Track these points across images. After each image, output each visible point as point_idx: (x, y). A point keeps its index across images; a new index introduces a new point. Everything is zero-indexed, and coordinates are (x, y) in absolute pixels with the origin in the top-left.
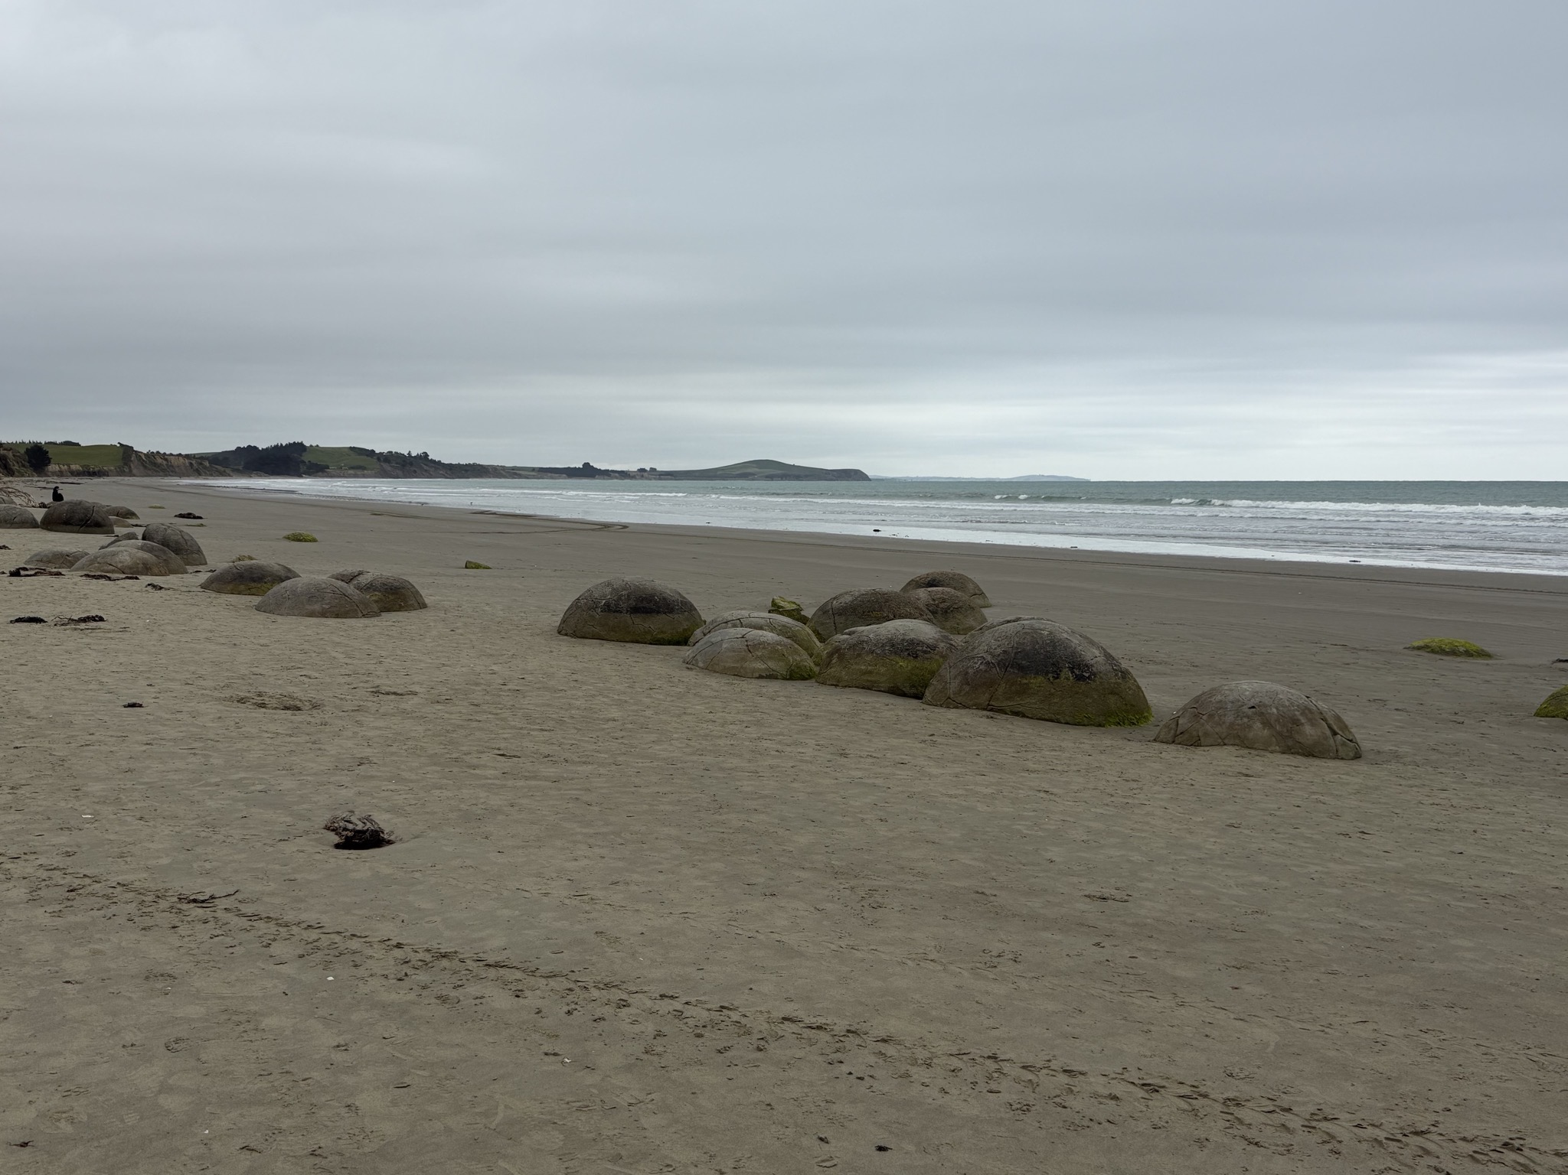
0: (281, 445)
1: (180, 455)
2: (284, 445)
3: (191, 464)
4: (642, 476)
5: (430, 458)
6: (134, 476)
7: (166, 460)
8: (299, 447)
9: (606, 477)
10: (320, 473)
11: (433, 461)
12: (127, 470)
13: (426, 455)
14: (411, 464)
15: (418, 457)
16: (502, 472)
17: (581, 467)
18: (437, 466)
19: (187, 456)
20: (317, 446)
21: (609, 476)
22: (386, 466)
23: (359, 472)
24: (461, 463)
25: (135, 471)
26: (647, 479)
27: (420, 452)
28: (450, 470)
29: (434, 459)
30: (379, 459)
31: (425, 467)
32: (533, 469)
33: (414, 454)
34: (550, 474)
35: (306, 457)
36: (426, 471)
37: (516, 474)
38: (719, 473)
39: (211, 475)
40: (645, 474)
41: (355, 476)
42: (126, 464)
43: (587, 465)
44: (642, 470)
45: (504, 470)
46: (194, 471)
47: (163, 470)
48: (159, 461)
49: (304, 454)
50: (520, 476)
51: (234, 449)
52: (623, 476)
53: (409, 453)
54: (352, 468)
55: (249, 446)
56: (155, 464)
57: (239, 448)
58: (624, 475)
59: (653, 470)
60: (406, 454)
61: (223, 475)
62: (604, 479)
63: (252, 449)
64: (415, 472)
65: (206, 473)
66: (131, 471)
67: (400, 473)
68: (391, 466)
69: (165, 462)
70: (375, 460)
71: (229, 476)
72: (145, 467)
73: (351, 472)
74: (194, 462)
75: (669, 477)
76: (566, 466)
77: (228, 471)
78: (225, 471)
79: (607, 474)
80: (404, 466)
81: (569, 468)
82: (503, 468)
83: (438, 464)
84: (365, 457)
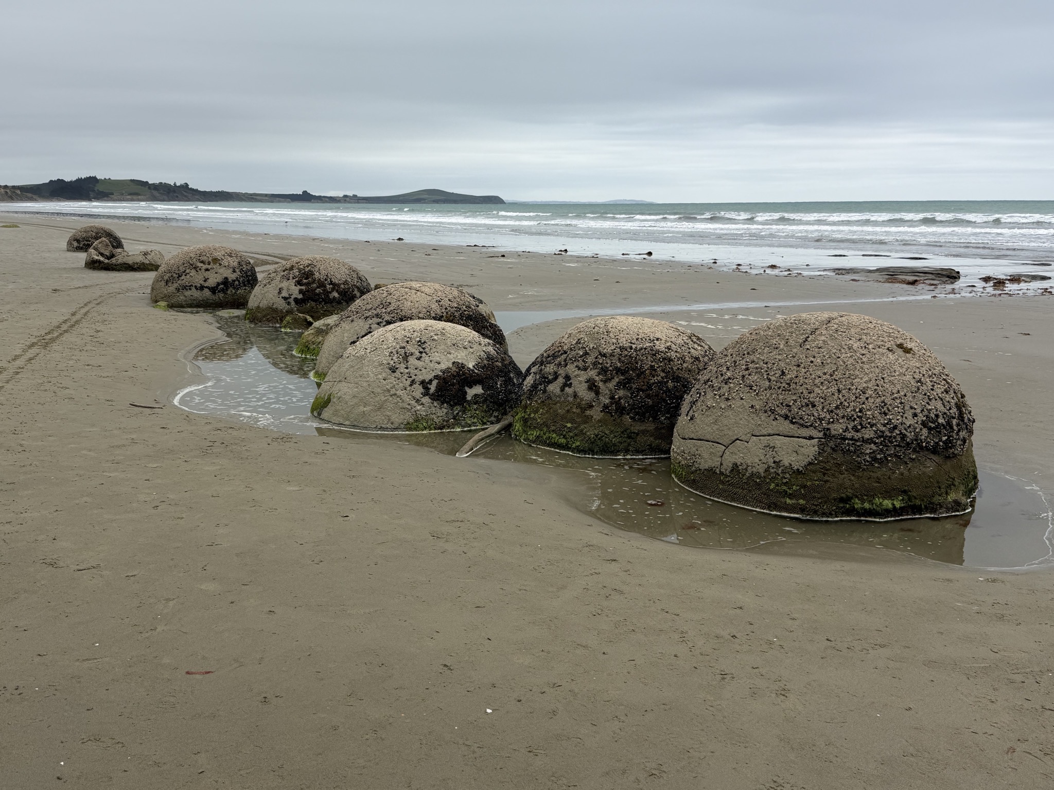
0: (81, 178)
2: (83, 178)
3: (6, 192)
4: (345, 200)
5: (190, 187)
8: (93, 180)
9: (319, 201)
10: (106, 198)
11: (191, 189)
13: (187, 185)
14: (174, 192)
15: (181, 186)
16: (242, 197)
17: (301, 193)
18: (194, 193)
20: (110, 179)
21: (322, 200)
22: (156, 193)
23: (135, 197)
24: (213, 191)
26: (349, 202)
27: (183, 183)
29: (193, 187)
30: (149, 188)
31: (186, 194)
32: (266, 195)
33: (178, 184)
34: (278, 199)
35: (99, 187)
36: (186, 196)
37: (253, 198)
38: (401, 198)
39: (22, 200)
40: (348, 199)
41: (132, 200)
43: (305, 192)
44: (345, 196)
45: (244, 196)
46: (8, 197)
49: (97, 184)
50: (256, 201)
51: (46, 182)
52: (332, 201)
53: (175, 184)
54: (130, 194)
55: (58, 180)
58: (332, 200)
59: (355, 196)
60: (172, 184)
61: (31, 200)
62: (318, 202)
63: (60, 181)
64: (177, 197)
65: (17, 199)
67: (165, 197)
68: (159, 193)
70: (147, 188)
73: (129, 197)
74: (8, 191)
75: (365, 201)
76: (291, 193)
77: (35, 197)
78: (32, 197)
79: (320, 199)
80: (168, 193)
81: (293, 194)
83: (195, 192)
84: (140, 187)
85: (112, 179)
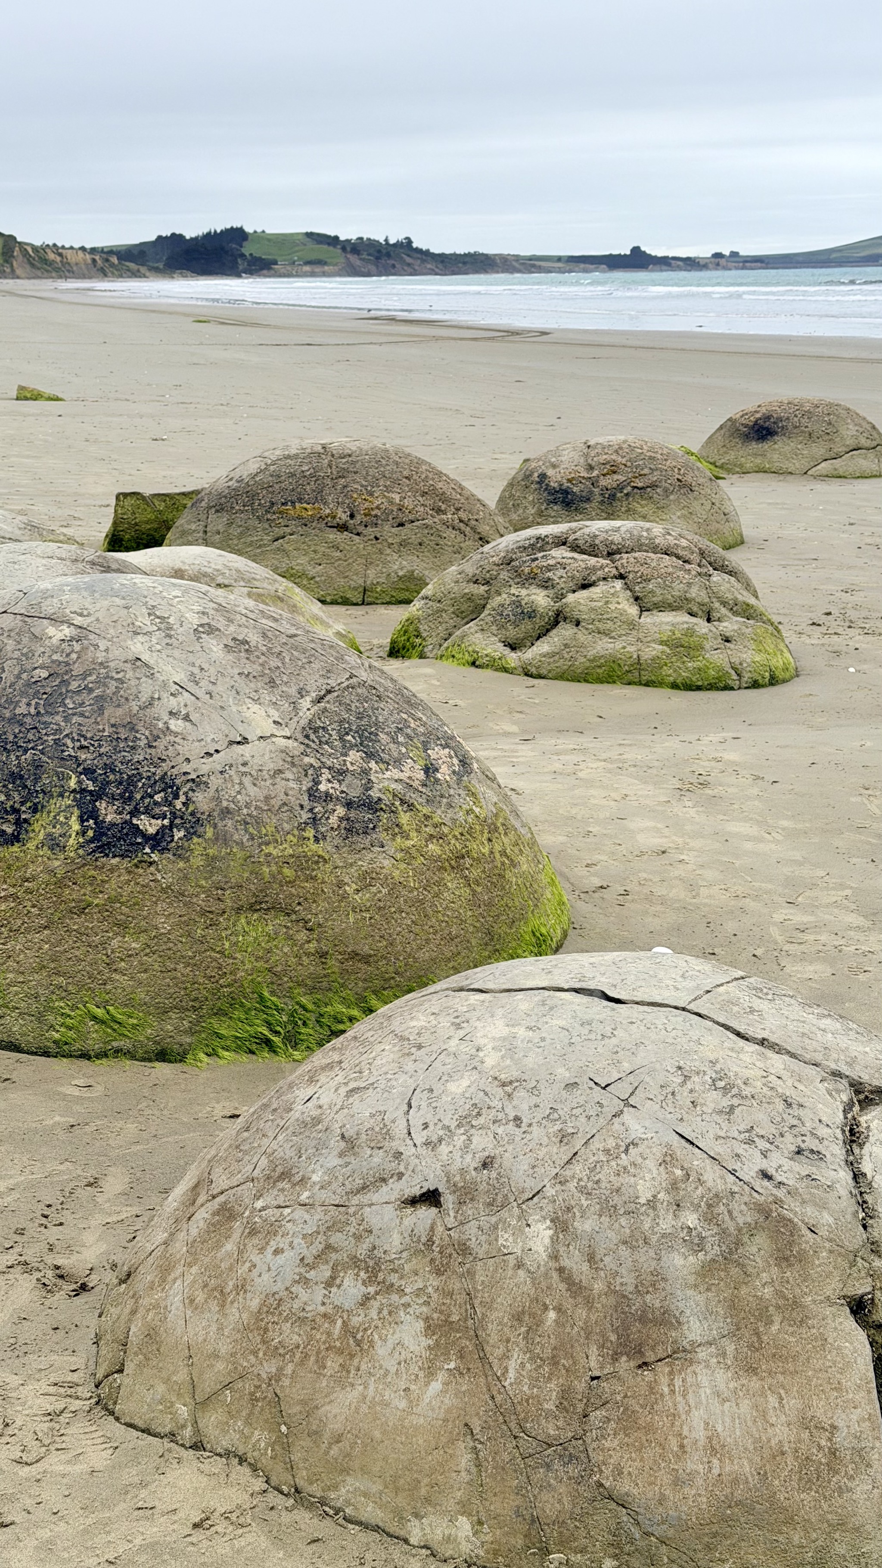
0: (215, 231)
1: (83, 249)
2: (218, 231)
3: (94, 261)
4: (718, 264)
5: (414, 245)
6: (18, 278)
7: (60, 255)
8: (237, 235)
9: (664, 267)
10: (265, 272)
11: (418, 251)
12: (8, 270)
13: (409, 241)
14: (388, 255)
15: (398, 245)
16: (514, 263)
17: (628, 253)
18: (424, 257)
19: (93, 250)
20: (263, 232)
21: (669, 265)
22: (353, 258)
23: (318, 269)
24: (458, 252)
25: (18, 272)
26: (726, 268)
27: (401, 237)
28: (442, 262)
29: (420, 247)
30: (344, 249)
31: (408, 260)
32: (559, 259)
33: (392, 241)
34: (582, 266)
35: (248, 249)
36: (409, 265)
37: (533, 266)
38: (834, 255)
39: (121, 276)
40: (723, 262)
41: (313, 274)
42: (6, 261)
43: (636, 250)
44: (718, 255)
45: (517, 261)
46: (98, 270)
47: (57, 270)
48: (51, 256)
49: (245, 244)
50: (540, 270)
51: (153, 238)
52: (689, 265)
53: (386, 240)
54: (308, 263)
55: (174, 234)
56: (45, 261)
57: (160, 238)
58: (691, 264)
59: (734, 254)
60: (382, 241)
61: (136, 276)
62: (661, 271)
63: (176, 238)
64: (394, 266)
65: (113, 273)
66: (13, 271)
67: (373, 268)
68: (361, 259)
69: (58, 259)
70: (338, 250)
71: (145, 276)
72: (33, 265)
73: (307, 268)
74: (97, 258)
75: (759, 264)
76: (607, 253)
77: (143, 269)
78: (138, 271)
79: (665, 263)
80: (377, 258)
81: (611, 255)
82: (517, 258)
83: (425, 255)
84: (326, 247)
85: (268, 231)
